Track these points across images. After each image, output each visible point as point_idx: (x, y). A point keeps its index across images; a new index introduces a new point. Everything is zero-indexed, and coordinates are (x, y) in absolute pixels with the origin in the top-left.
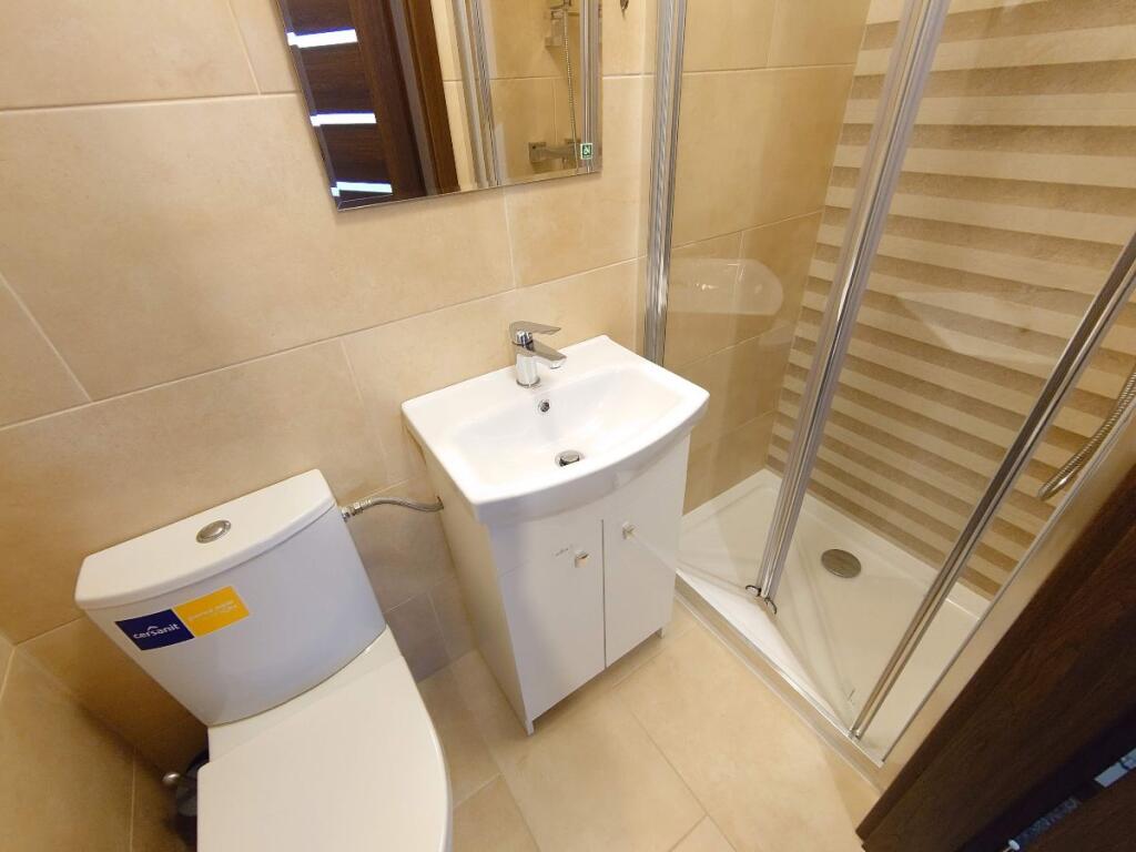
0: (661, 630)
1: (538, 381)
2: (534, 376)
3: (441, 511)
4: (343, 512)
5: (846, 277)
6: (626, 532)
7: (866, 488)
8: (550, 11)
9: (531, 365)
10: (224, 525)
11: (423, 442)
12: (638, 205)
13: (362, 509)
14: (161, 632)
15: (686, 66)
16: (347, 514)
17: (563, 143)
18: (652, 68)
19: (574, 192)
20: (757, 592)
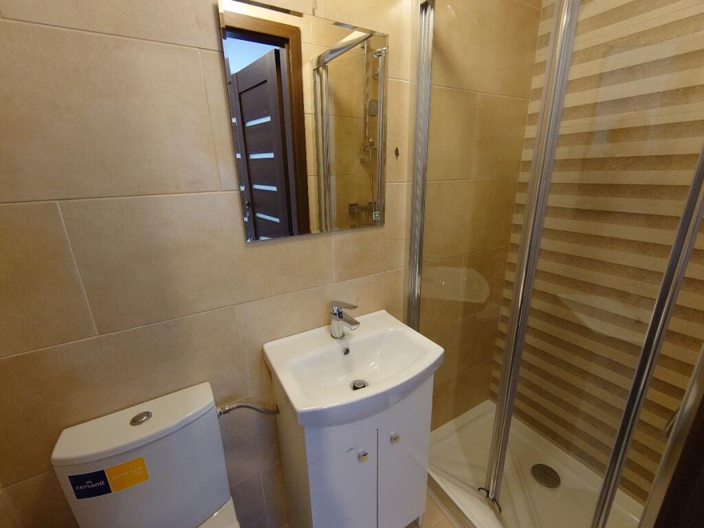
0: (418, 519)
1: (343, 335)
2: (341, 332)
3: (277, 414)
4: (219, 411)
5: (521, 282)
6: (394, 439)
7: (557, 419)
8: (363, 148)
9: (340, 326)
10: (148, 414)
11: (272, 368)
12: (404, 241)
13: (229, 410)
14: (93, 486)
15: (427, 179)
16: (220, 412)
17: (367, 204)
18: (411, 179)
19: (368, 234)
20: (485, 493)
